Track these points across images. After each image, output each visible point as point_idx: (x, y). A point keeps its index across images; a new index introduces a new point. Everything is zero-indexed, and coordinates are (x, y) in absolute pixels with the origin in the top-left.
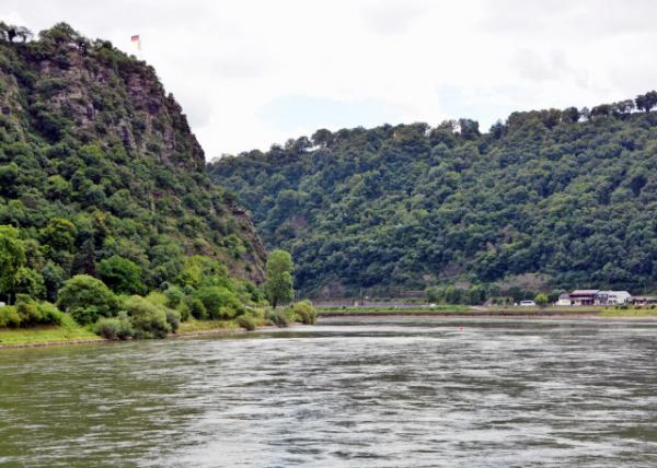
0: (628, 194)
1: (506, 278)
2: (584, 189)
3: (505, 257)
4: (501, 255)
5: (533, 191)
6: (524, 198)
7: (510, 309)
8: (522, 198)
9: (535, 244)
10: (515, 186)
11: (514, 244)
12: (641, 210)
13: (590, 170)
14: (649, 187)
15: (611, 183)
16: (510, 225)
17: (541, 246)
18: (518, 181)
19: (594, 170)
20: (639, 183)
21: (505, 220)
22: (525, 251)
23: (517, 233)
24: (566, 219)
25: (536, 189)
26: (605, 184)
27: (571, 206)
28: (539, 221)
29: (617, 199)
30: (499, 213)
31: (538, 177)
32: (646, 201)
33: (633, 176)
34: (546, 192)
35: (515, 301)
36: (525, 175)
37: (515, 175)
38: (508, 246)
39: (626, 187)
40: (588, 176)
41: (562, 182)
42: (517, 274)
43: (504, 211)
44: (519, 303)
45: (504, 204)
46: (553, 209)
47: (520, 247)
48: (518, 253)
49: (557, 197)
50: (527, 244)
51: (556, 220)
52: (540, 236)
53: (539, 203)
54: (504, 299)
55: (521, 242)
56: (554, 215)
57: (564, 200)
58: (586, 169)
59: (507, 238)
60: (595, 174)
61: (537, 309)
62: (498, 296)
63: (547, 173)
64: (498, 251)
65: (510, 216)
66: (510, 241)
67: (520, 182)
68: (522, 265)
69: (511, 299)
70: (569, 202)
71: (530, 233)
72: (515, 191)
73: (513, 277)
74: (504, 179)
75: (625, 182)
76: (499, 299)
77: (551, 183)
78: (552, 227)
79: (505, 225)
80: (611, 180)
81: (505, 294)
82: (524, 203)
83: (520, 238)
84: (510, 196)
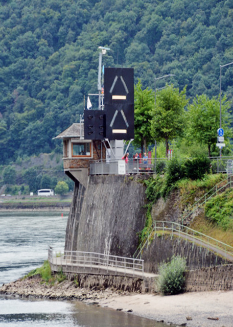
0: (144, 49)
1: (19, 159)
2: (99, 41)
3: (16, 131)
4: (12, 128)
5: (43, 41)
6: (32, 49)
7: (26, 201)
8: (30, 49)
9: (49, 115)
10: (22, 32)
11: (25, 114)
12: (157, 72)
13: (103, 14)
14: (165, 42)
15: (125, 34)
16: (19, 88)
17: (55, 117)
18: (25, 25)
19: (108, 14)
20: (154, 35)
21: (14, 80)
22: (39, 123)
23: (28, 99)
24: (80, 81)
25: (45, 37)
26: (119, 35)
27: (85, 63)
28: (51, 82)
29: (132, 56)
30: (6, 69)
31: (47, 20)
32: (161, 62)
33: (149, 25)
34: (56, 42)
35: (31, 190)
36: (32, 16)
37: (20, 15)
38: (20, 116)
39: (141, 40)
40: (101, 23)
41: (73, 29)
42: (30, 154)
43: (12, 67)
44: (35, 193)
45: (12, 57)
46: (66, 67)
47: (32, 118)
48: (31, 125)
49: (69, 50)
50: (40, 115)
51: (71, 83)
52: (54, 104)
53: (51, 57)
54: (19, 187)
55: (33, 111)
56: (68, 76)
57: (77, 54)
58: (98, 12)
59: (17, 105)
60: (108, 20)
61: (57, 200)
62: (12, 183)
63: (56, 15)
64: (9, 123)
65: (19, 75)
66: (21, 110)
67: (28, 26)
68: (36, 143)
69: (27, 187)
70: (82, 58)
71: (42, 99)
72: (23, 38)
73: (26, 158)
74: (9, 21)
75: (139, 34)
76: (13, 187)
77: (61, 29)
78: (66, 91)
79: (14, 87)
80: (125, 29)
81: (20, 180)
82: (34, 57)
83: (32, 106)
84: (18, 46)
